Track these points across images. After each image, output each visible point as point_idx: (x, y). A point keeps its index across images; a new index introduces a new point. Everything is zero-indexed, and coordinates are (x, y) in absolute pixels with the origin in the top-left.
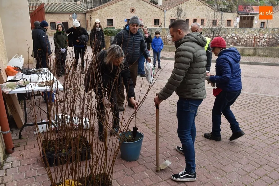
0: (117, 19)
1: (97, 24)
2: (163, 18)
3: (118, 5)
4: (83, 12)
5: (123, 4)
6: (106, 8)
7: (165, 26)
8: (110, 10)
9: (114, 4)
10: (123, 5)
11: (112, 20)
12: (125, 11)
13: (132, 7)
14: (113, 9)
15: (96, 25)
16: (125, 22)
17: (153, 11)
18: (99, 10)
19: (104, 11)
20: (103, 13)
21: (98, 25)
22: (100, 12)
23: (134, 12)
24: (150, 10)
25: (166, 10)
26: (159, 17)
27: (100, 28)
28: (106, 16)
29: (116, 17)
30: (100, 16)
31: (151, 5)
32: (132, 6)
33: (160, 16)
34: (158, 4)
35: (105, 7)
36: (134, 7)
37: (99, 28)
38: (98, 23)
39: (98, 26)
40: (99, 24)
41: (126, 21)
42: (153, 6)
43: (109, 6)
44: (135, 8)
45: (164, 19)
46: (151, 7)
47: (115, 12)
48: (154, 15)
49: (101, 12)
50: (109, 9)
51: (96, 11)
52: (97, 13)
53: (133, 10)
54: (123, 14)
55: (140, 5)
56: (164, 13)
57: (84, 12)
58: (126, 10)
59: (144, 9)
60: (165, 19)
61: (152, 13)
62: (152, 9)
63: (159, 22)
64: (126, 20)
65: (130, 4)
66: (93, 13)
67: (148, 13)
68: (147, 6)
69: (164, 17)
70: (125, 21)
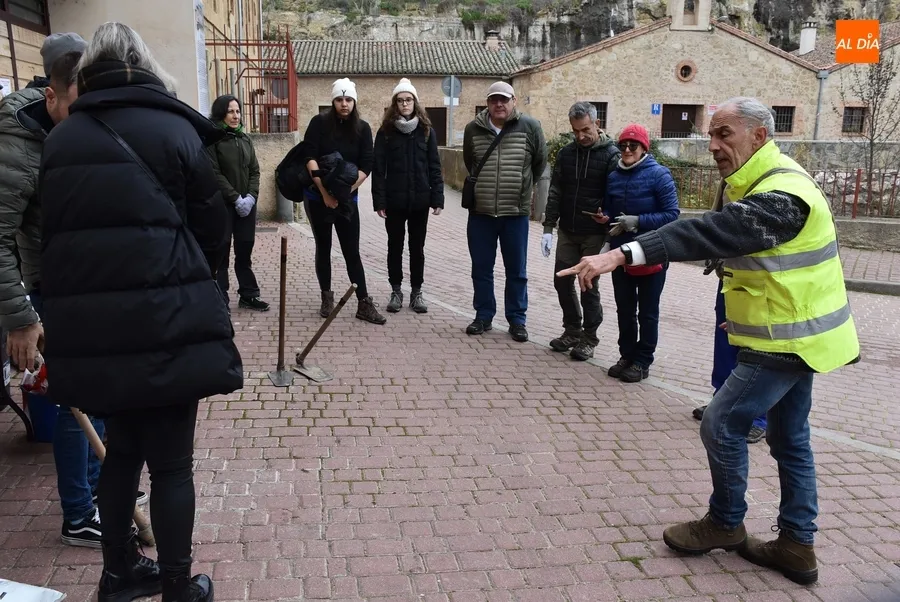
0: (623, 104)
1: (402, 100)
2: (812, 102)
3: (631, 52)
4: (501, 75)
5: (650, 48)
6: (584, 61)
7: (819, 135)
8: (599, 69)
9: (615, 48)
10: (651, 51)
11: (605, 104)
12: (657, 75)
13: (683, 60)
14: (610, 65)
15: (401, 107)
16: (651, 115)
17: (771, 76)
18: (555, 69)
19: (576, 73)
20: (570, 78)
21: (409, 107)
22: (560, 76)
23: (691, 76)
24: (756, 70)
25: (827, 72)
26: (795, 98)
27: (415, 120)
28: (580, 91)
29: (621, 97)
30: (560, 91)
31: (766, 53)
32: (686, 57)
33: (800, 94)
34: (797, 47)
35: (579, 58)
36: (693, 59)
37: (412, 116)
38: (408, 100)
39: (408, 113)
40: (412, 102)
41: (658, 112)
42: (770, 55)
43: (596, 55)
44: (696, 61)
45: (816, 107)
46: (761, 59)
47: (617, 75)
48: (773, 89)
49: (565, 74)
50: (595, 64)
51: (547, 72)
52: (550, 81)
53: (686, 71)
54: (648, 84)
55: (716, 50)
56: (817, 83)
57: (505, 75)
58: (662, 69)
59: (731, 68)
60: (822, 106)
61: (768, 82)
62: (768, 66)
63: (791, 117)
64: (656, 108)
65: (678, 46)
66: (535, 78)
67: (750, 82)
68: (747, 56)
69: (815, 97)
70: (653, 112)
